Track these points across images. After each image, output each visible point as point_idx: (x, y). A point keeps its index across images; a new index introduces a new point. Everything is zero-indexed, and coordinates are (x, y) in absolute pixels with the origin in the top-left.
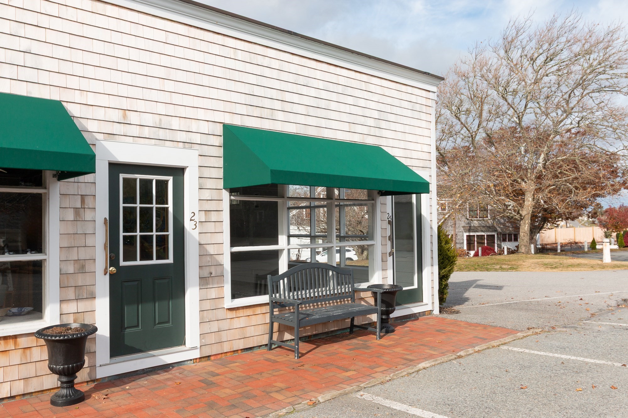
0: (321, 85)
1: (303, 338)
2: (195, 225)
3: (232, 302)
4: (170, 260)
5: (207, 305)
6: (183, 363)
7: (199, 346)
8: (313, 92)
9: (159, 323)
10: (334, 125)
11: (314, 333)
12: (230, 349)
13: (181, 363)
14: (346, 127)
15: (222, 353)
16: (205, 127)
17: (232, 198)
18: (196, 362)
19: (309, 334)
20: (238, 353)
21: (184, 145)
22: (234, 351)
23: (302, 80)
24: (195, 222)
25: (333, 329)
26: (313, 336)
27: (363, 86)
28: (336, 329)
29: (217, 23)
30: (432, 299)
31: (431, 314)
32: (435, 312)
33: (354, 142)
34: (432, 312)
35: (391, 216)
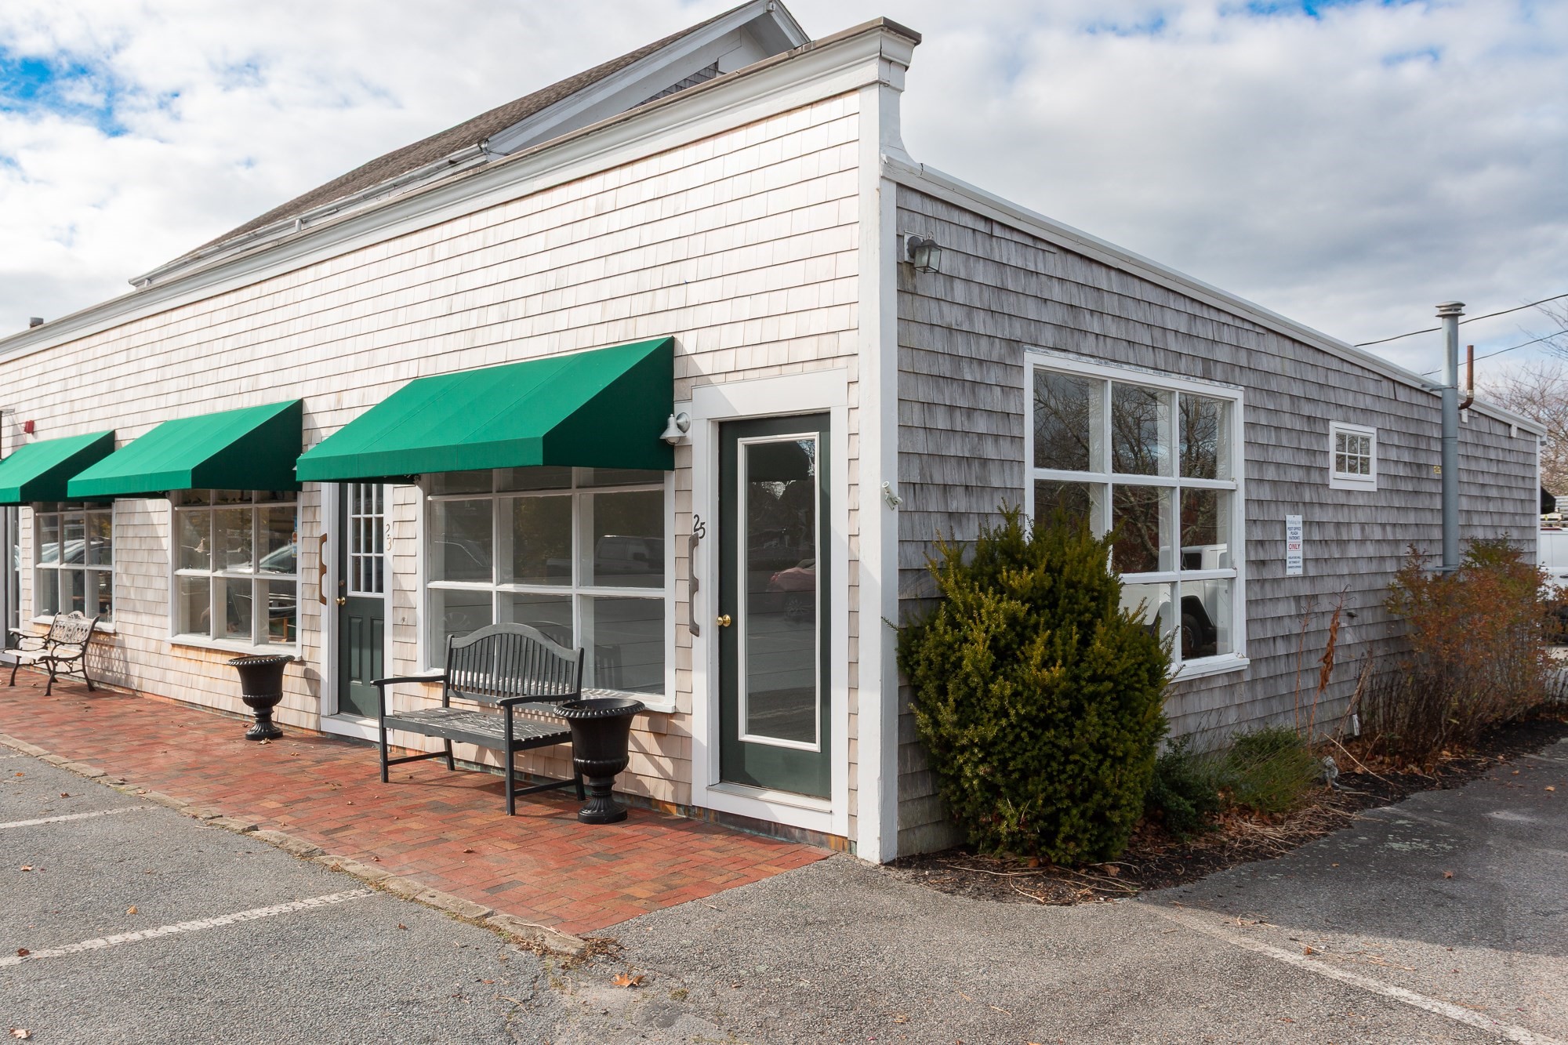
2: (390, 543)
3: (425, 671)
24: (390, 539)
30: (850, 802)
31: (851, 850)
32: (861, 851)
33: (612, 345)
34: (853, 845)
35: (704, 523)
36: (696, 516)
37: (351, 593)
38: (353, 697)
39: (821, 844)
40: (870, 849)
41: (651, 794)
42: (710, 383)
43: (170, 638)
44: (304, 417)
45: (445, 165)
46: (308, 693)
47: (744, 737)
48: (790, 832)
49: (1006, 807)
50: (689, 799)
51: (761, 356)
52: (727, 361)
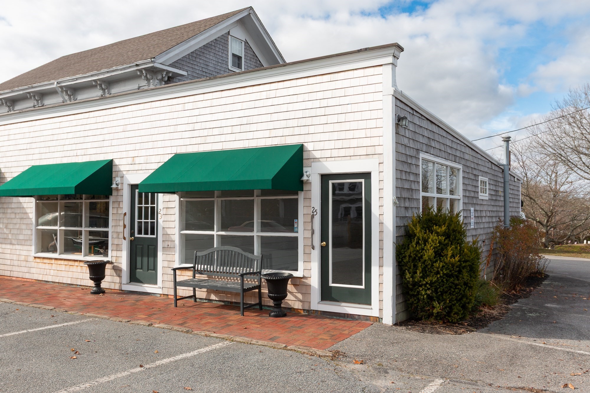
1: (227, 303)
2: (161, 216)
3: (180, 265)
4: (155, 236)
5: (166, 264)
6: (156, 294)
7: (161, 287)
8: (237, 114)
9: (150, 270)
10: (256, 135)
14: (267, 134)
17: (182, 199)
18: (161, 296)
19: (229, 300)
30: (380, 305)
31: (379, 321)
32: (384, 321)
33: (274, 146)
34: (381, 319)
35: (316, 210)
36: (313, 207)
37: (137, 235)
38: (138, 276)
39: (367, 320)
40: (388, 319)
41: (292, 306)
42: (320, 161)
43: (33, 254)
44: (113, 166)
45: (133, 66)
46: (115, 275)
47: (331, 284)
48: (354, 317)
49: (436, 304)
50: (310, 307)
51: (342, 153)
52: (328, 154)
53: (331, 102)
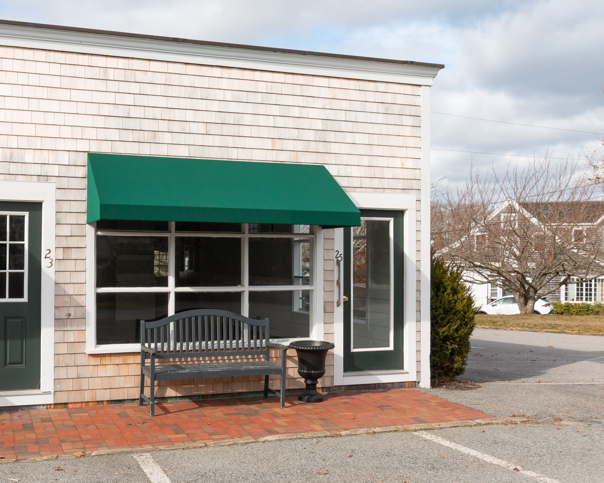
0: (229, 96)
1: (196, 398)
2: (51, 263)
3: (96, 347)
4: (25, 299)
5: (64, 349)
6: (34, 407)
7: (53, 392)
8: (216, 106)
9: (10, 364)
10: (249, 143)
11: (211, 392)
12: (92, 398)
13: (32, 407)
14: (268, 144)
15: (82, 402)
16: (64, 158)
17: (99, 233)
18: (50, 408)
19: (203, 393)
20: (103, 404)
21: (39, 178)
22: (98, 402)
23: (198, 93)
24: (51, 260)
25: (240, 391)
26: (210, 396)
27: (298, 90)
28: (244, 390)
29: (80, 43)
30: (417, 366)
31: (415, 386)
32: (422, 385)
33: (280, 163)
34: (417, 384)
35: (342, 255)
36: (337, 251)
39: (401, 387)
40: (425, 382)
47: (353, 350)
50: (332, 382)
51: (376, 183)
52: (357, 183)
53: (361, 117)
